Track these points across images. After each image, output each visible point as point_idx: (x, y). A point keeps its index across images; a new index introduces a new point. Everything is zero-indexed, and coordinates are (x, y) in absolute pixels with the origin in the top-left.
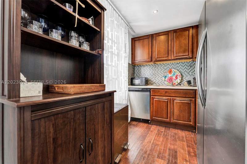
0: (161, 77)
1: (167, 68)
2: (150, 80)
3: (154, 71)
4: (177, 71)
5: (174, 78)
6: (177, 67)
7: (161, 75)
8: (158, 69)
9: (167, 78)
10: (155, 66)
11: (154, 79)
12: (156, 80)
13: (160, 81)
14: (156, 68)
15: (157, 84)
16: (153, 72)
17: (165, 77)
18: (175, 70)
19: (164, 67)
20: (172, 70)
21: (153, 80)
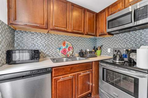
0: (55, 48)
1: (61, 40)
2: (42, 52)
3: (47, 41)
4: (69, 43)
5: (67, 49)
6: (69, 40)
7: (55, 46)
8: (51, 40)
9: (61, 50)
10: (48, 36)
11: (47, 50)
12: (49, 51)
13: (54, 53)
14: (49, 38)
15: (50, 57)
16: (46, 43)
17: (60, 48)
18: (68, 43)
19: (58, 38)
20: (66, 42)
21: (46, 52)
